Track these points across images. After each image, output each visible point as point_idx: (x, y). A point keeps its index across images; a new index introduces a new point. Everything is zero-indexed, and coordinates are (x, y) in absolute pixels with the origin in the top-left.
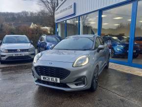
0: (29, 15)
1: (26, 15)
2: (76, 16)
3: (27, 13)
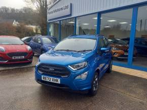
0: (10, 11)
1: (6, 11)
2: (72, 17)
3: (8, 9)
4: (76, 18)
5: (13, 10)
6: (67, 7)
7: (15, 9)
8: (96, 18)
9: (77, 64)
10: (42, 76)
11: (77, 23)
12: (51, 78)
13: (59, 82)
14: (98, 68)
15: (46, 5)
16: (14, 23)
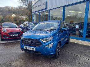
0: (10, 9)
1: (8, 8)
2: (47, 10)
3: (9, 7)
4: (49, 10)
5: (12, 8)
6: (43, 4)
7: (14, 7)
8: (62, 10)
9: (46, 38)
10: (24, 46)
11: (50, 14)
12: (30, 47)
13: (35, 50)
14: (60, 40)
15: (31, 4)
16: (13, 15)
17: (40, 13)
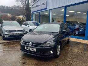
0: (5, 8)
4: (50, 10)
6: (44, 4)
7: (9, 7)
8: (64, 10)
17: (40, 12)
